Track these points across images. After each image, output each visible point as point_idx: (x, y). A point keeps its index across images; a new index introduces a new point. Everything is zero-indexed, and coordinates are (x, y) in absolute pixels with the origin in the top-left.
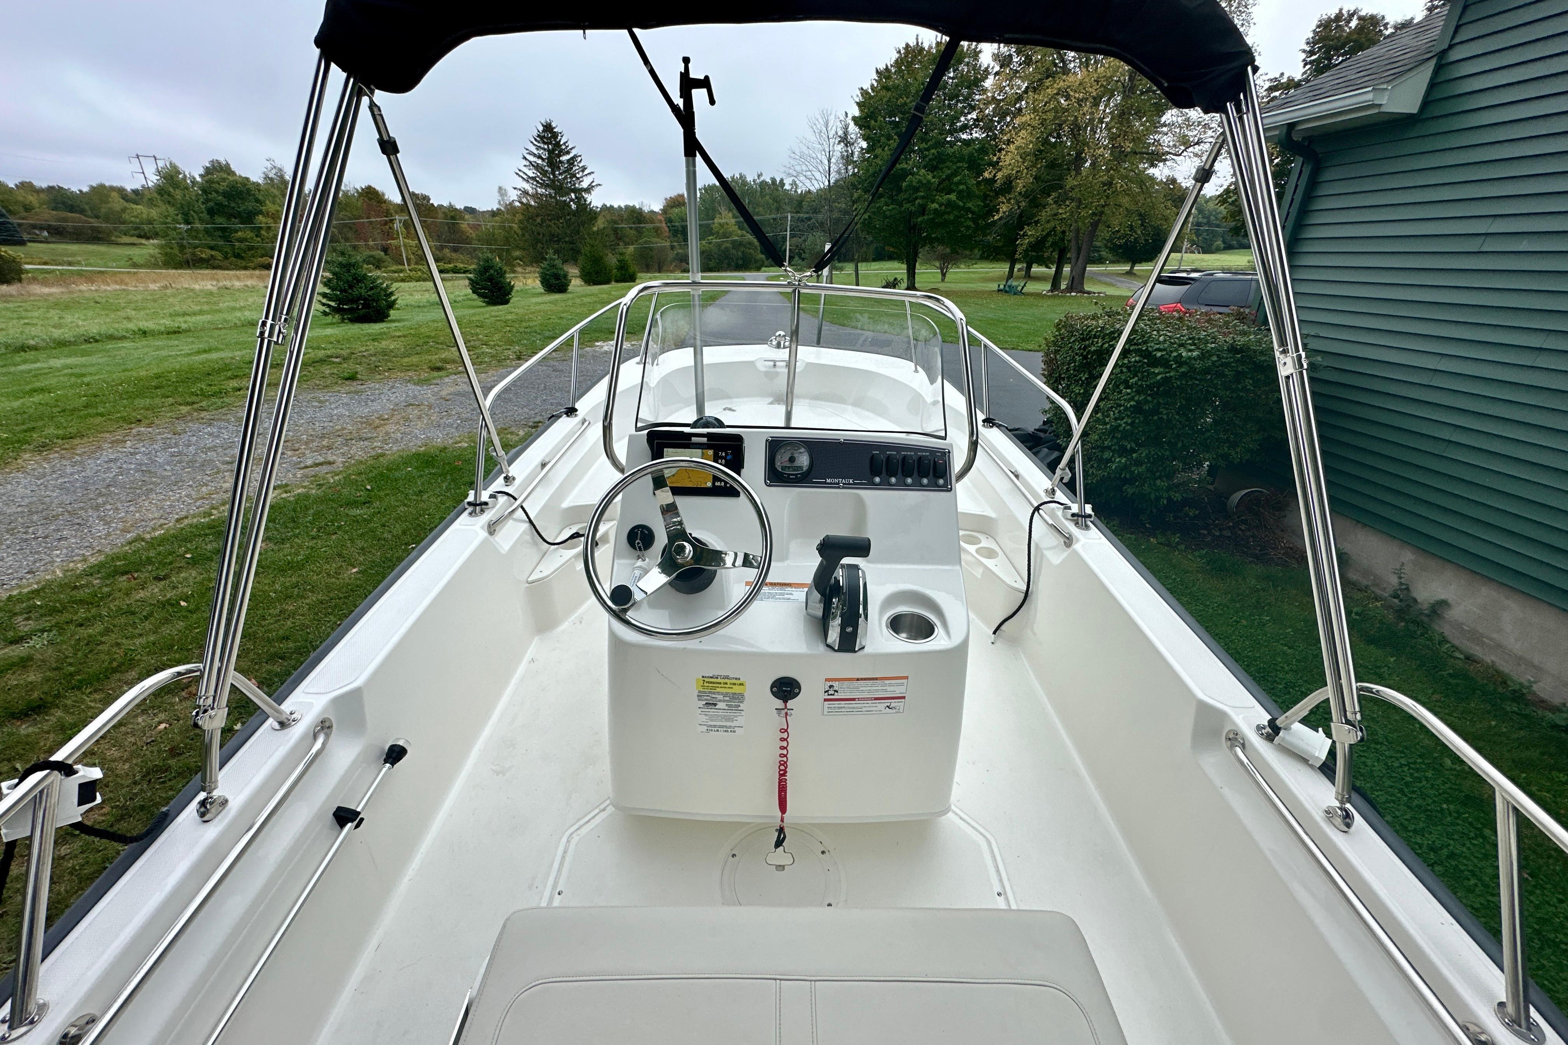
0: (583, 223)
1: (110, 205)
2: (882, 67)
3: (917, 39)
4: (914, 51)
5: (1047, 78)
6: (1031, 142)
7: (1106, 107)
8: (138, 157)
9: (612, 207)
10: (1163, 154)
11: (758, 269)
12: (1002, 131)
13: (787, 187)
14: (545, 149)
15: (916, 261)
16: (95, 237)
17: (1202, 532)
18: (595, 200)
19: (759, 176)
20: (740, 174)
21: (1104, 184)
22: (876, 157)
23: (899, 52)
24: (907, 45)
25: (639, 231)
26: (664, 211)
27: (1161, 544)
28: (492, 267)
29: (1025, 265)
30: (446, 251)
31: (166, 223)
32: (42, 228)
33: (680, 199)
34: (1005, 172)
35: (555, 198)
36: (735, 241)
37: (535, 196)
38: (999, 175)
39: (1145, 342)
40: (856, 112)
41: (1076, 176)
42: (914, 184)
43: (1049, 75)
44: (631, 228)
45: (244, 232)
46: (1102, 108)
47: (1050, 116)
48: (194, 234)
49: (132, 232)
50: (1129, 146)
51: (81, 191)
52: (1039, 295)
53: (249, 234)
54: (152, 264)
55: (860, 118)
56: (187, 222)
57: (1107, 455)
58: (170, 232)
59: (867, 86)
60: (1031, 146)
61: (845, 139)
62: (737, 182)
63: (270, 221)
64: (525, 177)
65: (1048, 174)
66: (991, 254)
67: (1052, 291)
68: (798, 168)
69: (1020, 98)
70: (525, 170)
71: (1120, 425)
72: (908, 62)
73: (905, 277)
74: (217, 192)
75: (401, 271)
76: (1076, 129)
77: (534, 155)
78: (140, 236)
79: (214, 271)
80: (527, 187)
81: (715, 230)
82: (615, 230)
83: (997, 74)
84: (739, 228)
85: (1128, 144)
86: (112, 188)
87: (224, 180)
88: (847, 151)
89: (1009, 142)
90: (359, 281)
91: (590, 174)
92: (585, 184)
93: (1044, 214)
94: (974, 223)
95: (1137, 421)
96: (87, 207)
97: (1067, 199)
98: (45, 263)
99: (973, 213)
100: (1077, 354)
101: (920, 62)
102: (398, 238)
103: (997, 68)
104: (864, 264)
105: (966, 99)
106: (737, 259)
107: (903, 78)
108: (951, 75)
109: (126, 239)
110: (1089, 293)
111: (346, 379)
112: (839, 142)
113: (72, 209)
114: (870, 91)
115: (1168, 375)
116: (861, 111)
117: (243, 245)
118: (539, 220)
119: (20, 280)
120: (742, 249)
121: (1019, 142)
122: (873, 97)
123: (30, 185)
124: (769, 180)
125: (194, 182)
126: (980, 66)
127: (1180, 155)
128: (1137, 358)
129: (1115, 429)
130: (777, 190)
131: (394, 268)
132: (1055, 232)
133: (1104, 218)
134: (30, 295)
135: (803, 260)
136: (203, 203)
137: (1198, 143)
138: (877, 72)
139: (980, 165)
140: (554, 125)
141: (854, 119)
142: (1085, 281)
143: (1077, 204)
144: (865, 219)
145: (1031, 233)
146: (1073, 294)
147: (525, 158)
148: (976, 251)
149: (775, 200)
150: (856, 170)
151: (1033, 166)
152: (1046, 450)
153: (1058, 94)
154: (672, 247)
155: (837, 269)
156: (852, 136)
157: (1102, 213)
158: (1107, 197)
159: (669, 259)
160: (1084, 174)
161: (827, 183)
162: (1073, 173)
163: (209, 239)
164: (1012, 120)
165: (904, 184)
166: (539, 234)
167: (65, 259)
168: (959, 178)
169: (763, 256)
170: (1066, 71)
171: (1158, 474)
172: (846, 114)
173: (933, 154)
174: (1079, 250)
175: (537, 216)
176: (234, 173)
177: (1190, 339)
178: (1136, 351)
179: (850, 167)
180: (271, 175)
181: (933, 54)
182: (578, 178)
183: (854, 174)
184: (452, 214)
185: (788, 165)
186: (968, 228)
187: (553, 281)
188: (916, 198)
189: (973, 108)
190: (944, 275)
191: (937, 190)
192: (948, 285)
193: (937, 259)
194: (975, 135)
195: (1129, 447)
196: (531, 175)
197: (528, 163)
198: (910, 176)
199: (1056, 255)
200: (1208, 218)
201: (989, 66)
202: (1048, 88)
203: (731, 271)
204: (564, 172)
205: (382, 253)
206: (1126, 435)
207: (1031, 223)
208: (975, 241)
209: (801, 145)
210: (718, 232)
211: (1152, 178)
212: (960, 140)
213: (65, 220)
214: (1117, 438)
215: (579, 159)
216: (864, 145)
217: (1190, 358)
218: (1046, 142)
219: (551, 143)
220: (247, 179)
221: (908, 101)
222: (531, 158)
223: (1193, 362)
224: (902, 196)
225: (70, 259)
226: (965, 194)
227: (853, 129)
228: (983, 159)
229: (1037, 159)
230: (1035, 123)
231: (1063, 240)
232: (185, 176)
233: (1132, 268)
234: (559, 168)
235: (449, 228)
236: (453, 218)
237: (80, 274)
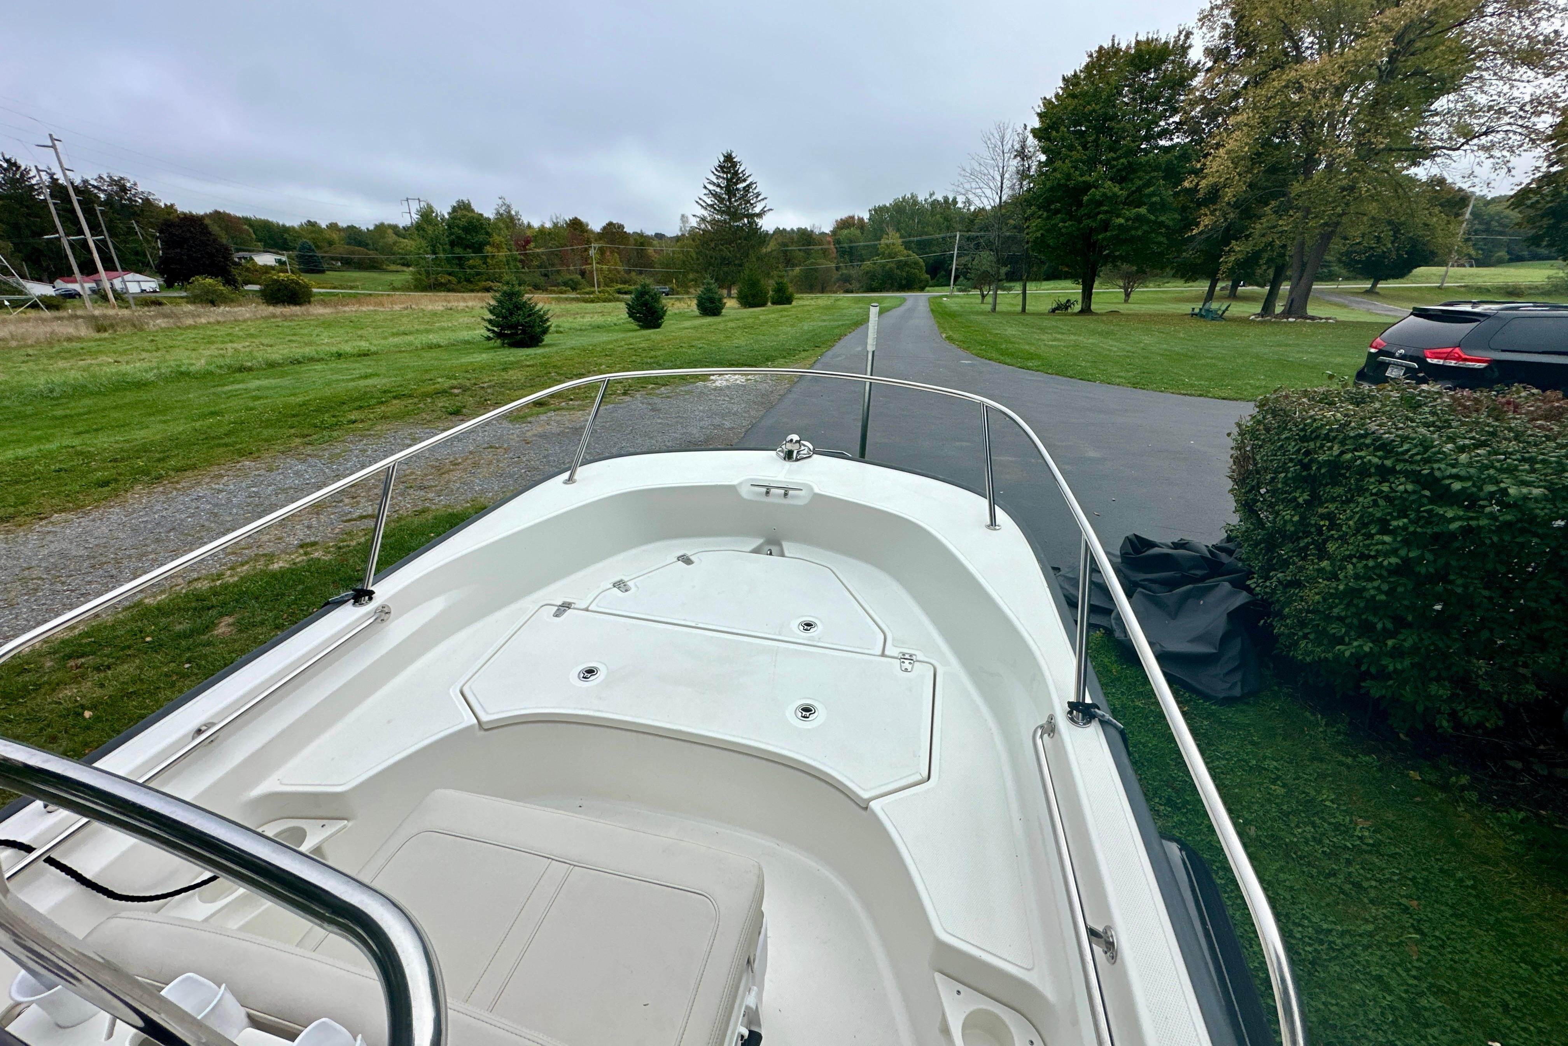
0: (753, 247)
1: (386, 240)
2: (1069, 73)
3: (1113, 40)
4: (1108, 53)
5: (1274, 69)
6: (1247, 144)
7: (1352, 97)
8: (407, 200)
9: (784, 230)
10: (1433, 149)
11: (922, 289)
12: (1211, 134)
13: (960, 205)
14: (724, 178)
15: (1094, 281)
16: (372, 266)
17: (1512, 763)
18: (767, 224)
19: (931, 195)
20: (912, 194)
21: (1343, 189)
22: (1055, 170)
23: (1091, 56)
24: (1101, 48)
25: (808, 253)
26: (834, 232)
27: (1430, 783)
28: (647, 293)
29: (1230, 283)
30: (633, 274)
31: (419, 254)
32: (337, 260)
33: (850, 221)
34: (1211, 180)
35: (729, 223)
36: (900, 261)
37: (714, 222)
38: (1203, 184)
39: (1427, 461)
40: (1036, 123)
41: (1305, 181)
42: (1098, 197)
43: (1278, 65)
44: (800, 250)
45: (474, 260)
46: (1347, 97)
47: (1274, 113)
48: (438, 262)
49: (399, 261)
50: (1382, 142)
51: (368, 229)
52: (1244, 321)
53: (478, 262)
54: (406, 288)
55: (1039, 129)
56: (434, 253)
57: (1336, 629)
58: (421, 261)
59: (1050, 95)
60: (1246, 149)
61: (1022, 154)
62: (907, 203)
63: (495, 250)
64: (704, 204)
65: (1267, 181)
66: (1189, 273)
67: (1261, 315)
68: (967, 186)
69: (1237, 95)
70: (705, 198)
71: (1364, 589)
72: (1100, 65)
73: (1079, 298)
74: (458, 226)
75: (593, 292)
76: (1308, 125)
77: (714, 184)
78: (403, 265)
79: (449, 294)
80: (705, 213)
81: (881, 250)
82: (785, 252)
83: (1209, 70)
84: (906, 248)
85: (1381, 140)
86: (390, 226)
87: (464, 216)
88: (1023, 165)
89: (1218, 146)
90: (519, 309)
91: (763, 199)
92: (757, 210)
93: (1258, 226)
94: (1168, 239)
95: (1400, 589)
96: (370, 242)
97: (1291, 208)
98: (335, 288)
99: (1167, 227)
100: (1291, 460)
101: (1115, 64)
102: (591, 264)
103: (1209, 64)
104: (1034, 284)
105: (1169, 101)
106: (901, 280)
107: (1093, 83)
108: (1152, 76)
109: (393, 267)
110: (1313, 318)
111: (451, 414)
112: (1016, 156)
113: (360, 243)
114: (1054, 100)
115: (1473, 523)
116: (1042, 122)
117: (472, 271)
118: (713, 245)
119: (309, 302)
120: (907, 269)
121: (1231, 145)
122: (1057, 106)
123: (336, 224)
124: (941, 199)
125: (443, 219)
126: (1188, 63)
127: (1458, 149)
128: (1410, 487)
129: (1353, 593)
130: (949, 208)
131: (588, 289)
132: (1272, 246)
133: (1339, 229)
134: (309, 315)
135: (968, 279)
136: (447, 237)
137: (1486, 133)
138: (1064, 78)
139: (1179, 173)
140: (734, 155)
141: (1034, 132)
142: (1308, 302)
143: (1304, 213)
144: (1037, 238)
145: (1239, 249)
146: (1291, 320)
147: (705, 187)
148: (1168, 270)
149: (946, 219)
150: (1032, 185)
151: (1249, 171)
152: (1227, 584)
153: (1286, 87)
154: (837, 269)
155: (1003, 289)
156: (1031, 149)
157: (1337, 224)
158: (1347, 204)
159: (833, 280)
160: (1316, 178)
161: (998, 200)
162: (1301, 178)
163: (449, 266)
164: (1224, 120)
165: (1085, 198)
166: (711, 257)
167: (349, 284)
168: (1152, 189)
169: (928, 276)
170: (1299, 59)
171: (1433, 674)
172: (1025, 126)
173: (1123, 164)
174: (1304, 265)
175: (711, 241)
176: (473, 211)
177: (1523, 460)
178: (1407, 474)
179: (1025, 183)
180: (501, 211)
181: (1131, 55)
182: (752, 204)
183: (1029, 190)
184: (642, 240)
185: (956, 184)
186: (1160, 244)
187: (708, 305)
188: (1099, 213)
189: (1175, 111)
190: (1128, 295)
191: (1124, 204)
192: (1132, 306)
193: (1122, 278)
194: (1176, 140)
195: (1379, 626)
196: (710, 202)
197: (707, 192)
198: (1093, 190)
199: (1271, 273)
200: (1488, 223)
201: (1199, 63)
202: (1274, 80)
203: (893, 291)
204: (740, 199)
205: (579, 277)
206: (1373, 606)
207: (1241, 238)
208: (1168, 259)
209: (973, 162)
210: (883, 253)
211: (1412, 180)
212: (1157, 147)
213: (353, 253)
214: (1357, 606)
215: (754, 186)
216: (1043, 158)
217: (1525, 498)
218: (1267, 143)
219: (729, 172)
220: (481, 215)
221: (1098, 107)
222: (711, 187)
223: (1532, 505)
224: (1083, 211)
225: (352, 284)
226: (1159, 207)
227: (1032, 141)
228: (1184, 167)
229: (1254, 164)
230: (1254, 122)
231: (1282, 255)
232: (437, 214)
233: (1374, 285)
234: (735, 195)
235: (638, 253)
236: (642, 244)
237: (355, 296)
